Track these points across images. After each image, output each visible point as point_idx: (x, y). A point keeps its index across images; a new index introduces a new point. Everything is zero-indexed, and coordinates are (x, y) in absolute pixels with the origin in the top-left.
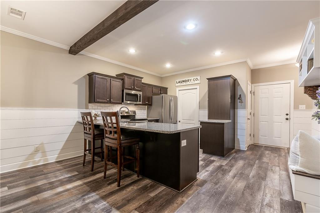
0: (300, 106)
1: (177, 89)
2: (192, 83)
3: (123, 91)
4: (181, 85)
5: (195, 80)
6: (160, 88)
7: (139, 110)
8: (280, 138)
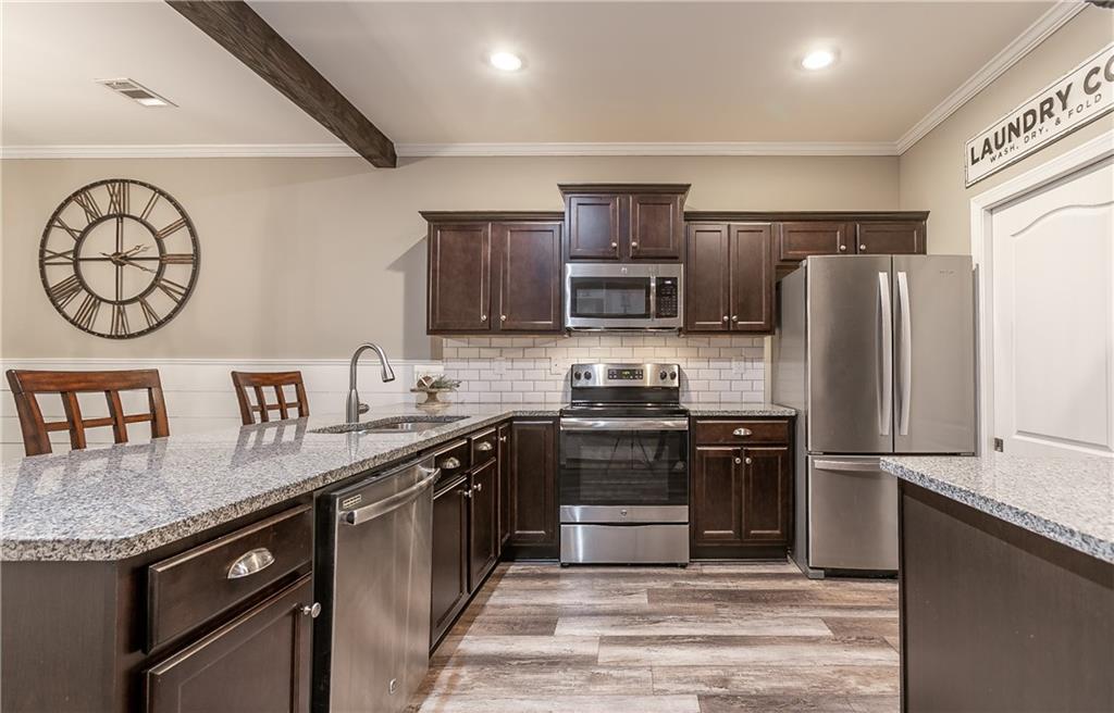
1: (978, 206)
5: (1100, 76)
6: (844, 226)
7: (703, 360)
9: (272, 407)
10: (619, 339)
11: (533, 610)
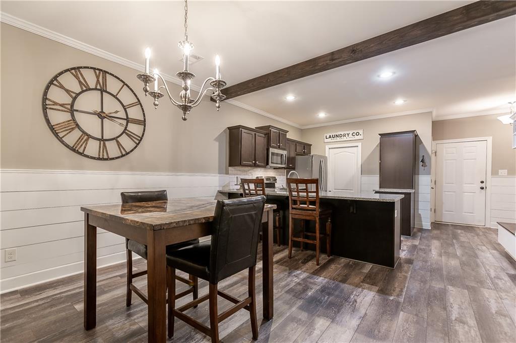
0: (499, 170)
1: (327, 147)
2: (350, 139)
3: (268, 150)
4: (333, 141)
5: (355, 134)
6: (303, 145)
7: (280, 175)
8: (472, 213)
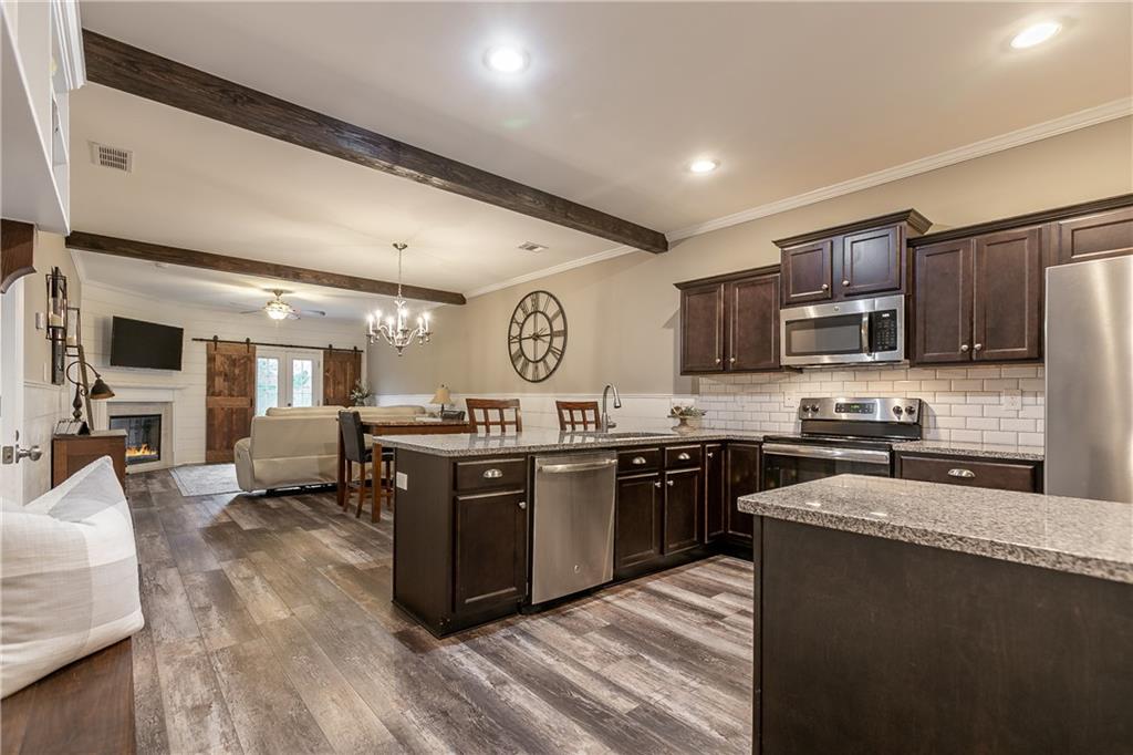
9: (579, 423)
10: (852, 374)
11: (712, 583)
